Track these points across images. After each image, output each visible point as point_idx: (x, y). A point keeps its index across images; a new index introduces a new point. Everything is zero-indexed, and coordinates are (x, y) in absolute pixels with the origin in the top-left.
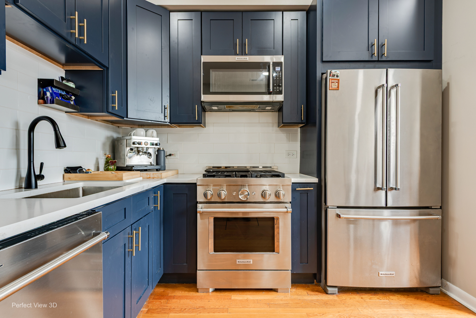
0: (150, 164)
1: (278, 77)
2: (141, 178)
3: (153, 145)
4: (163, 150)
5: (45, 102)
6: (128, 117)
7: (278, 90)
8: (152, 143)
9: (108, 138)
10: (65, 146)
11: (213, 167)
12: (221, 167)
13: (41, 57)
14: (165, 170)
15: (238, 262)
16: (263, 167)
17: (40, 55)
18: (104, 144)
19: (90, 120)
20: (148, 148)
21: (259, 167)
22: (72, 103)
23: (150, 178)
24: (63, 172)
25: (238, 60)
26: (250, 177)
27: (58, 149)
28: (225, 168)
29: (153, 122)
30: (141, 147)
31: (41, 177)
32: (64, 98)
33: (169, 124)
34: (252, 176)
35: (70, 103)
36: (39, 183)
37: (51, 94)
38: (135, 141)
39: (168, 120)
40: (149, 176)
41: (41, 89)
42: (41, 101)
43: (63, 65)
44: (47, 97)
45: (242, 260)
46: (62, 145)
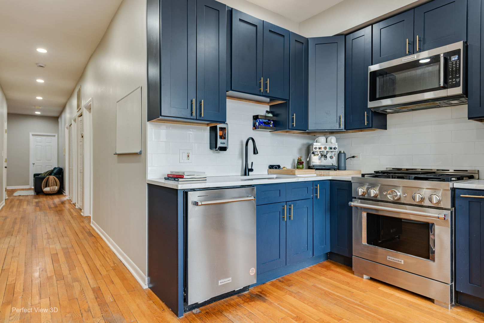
0: (332, 165)
1: (454, 68)
2: (316, 175)
3: (332, 149)
4: (344, 153)
5: (256, 129)
6: (309, 129)
7: (455, 82)
8: (330, 147)
9: (303, 145)
10: (257, 153)
11: (393, 169)
12: (402, 169)
13: (255, 103)
14: (345, 170)
15: (389, 258)
16: (454, 171)
17: (254, 102)
18: (300, 150)
19: (288, 133)
20: (328, 151)
21: (449, 170)
22: (271, 126)
23: (321, 175)
24: (268, 168)
25: (404, 61)
26: (407, 179)
27: (254, 155)
28: (406, 170)
29: (329, 130)
30: (322, 151)
31: (251, 170)
32: (266, 124)
33: (345, 130)
34: (410, 178)
35: (270, 126)
36: (250, 173)
37: (259, 123)
38: (316, 146)
39: (342, 127)
40: (320, 174)
41: (255, 121)
42: (254, 128)
43: (268, 103)
44: (256, 125)
45: (393, 258)
46: (256, 152)
